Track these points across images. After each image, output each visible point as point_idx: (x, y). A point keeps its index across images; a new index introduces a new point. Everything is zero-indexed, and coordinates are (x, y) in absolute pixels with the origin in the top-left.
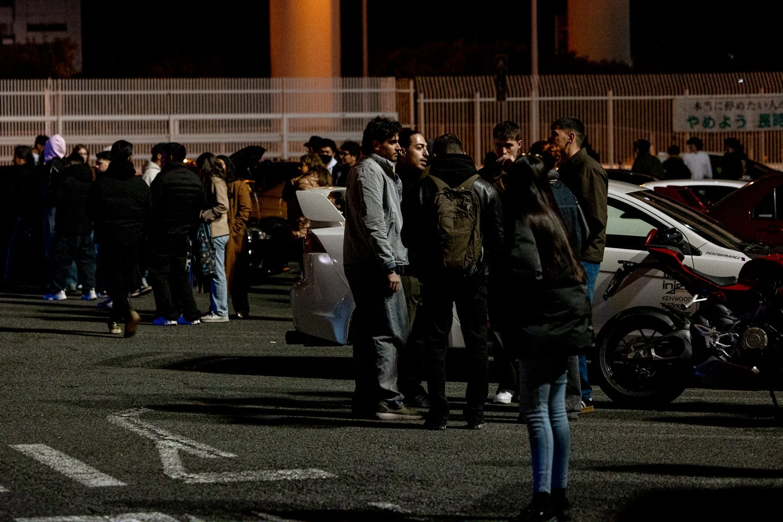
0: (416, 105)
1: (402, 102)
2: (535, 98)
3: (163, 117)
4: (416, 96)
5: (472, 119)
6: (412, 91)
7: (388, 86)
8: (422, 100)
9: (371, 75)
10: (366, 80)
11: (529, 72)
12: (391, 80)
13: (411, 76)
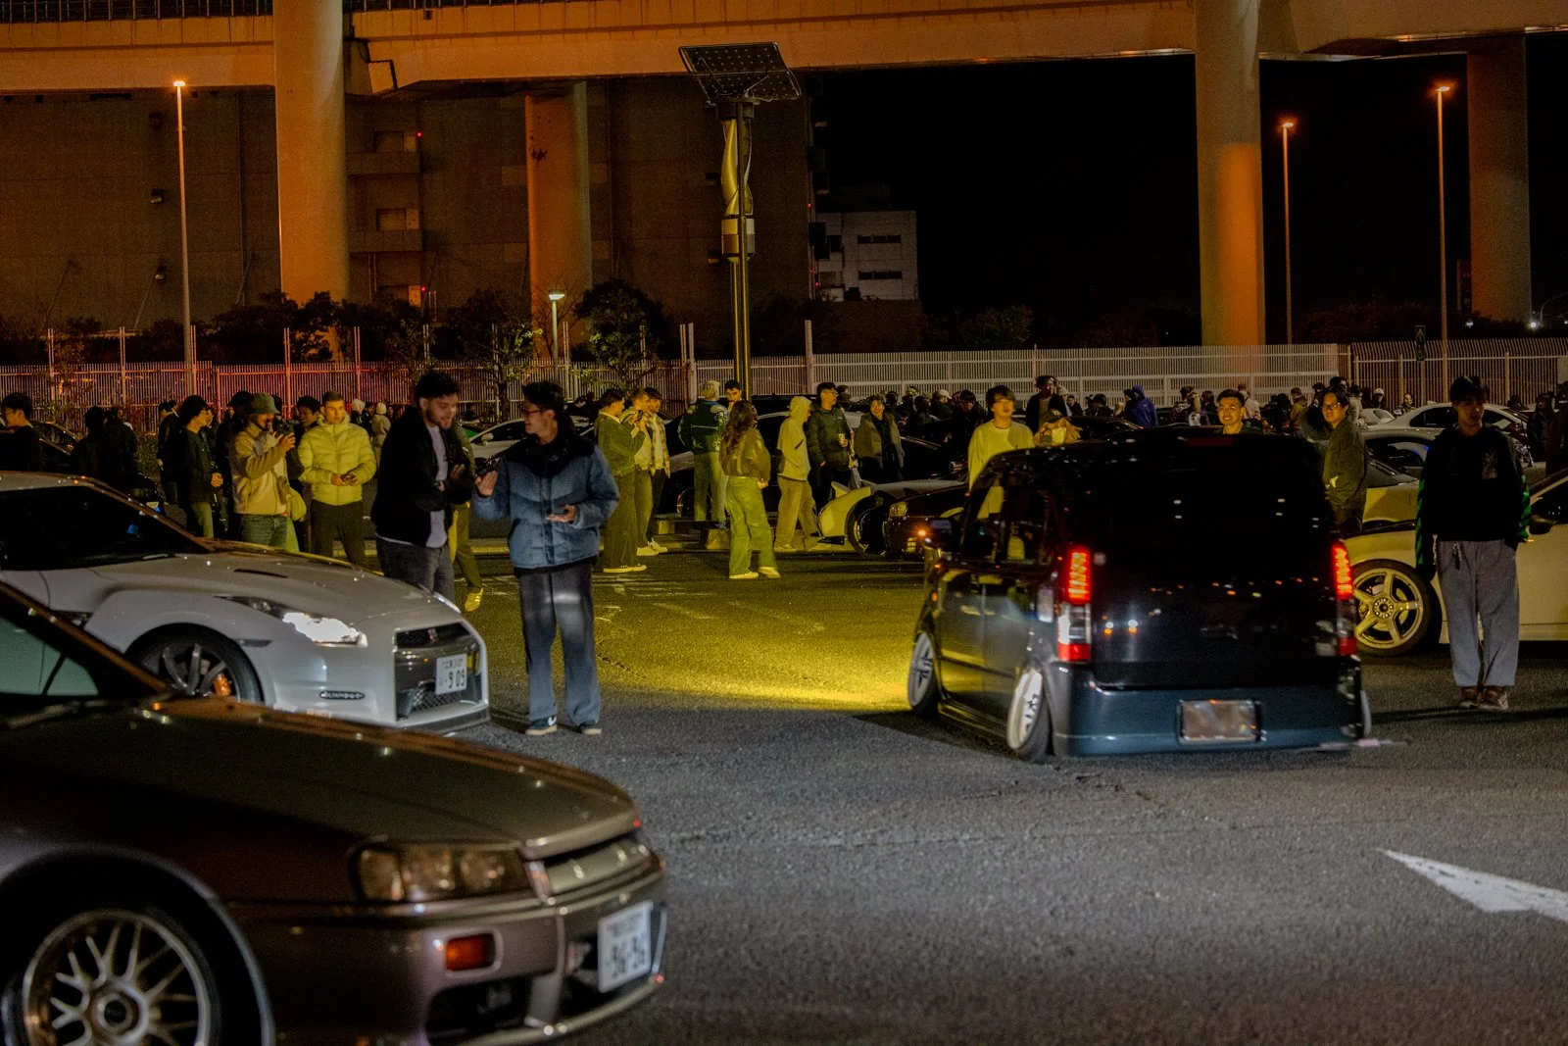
0: (1353, 364)
1: (1342, 361)
2: (1445, 358)
3: (1160, 377)
4: (1352, 358)
5: (1397, 376)
6: (1350, 354)
7: (1331, 350)
8: (1357, 361)
9: (1293, 342)
10: (1290, 346)
11: (1440, 338)
12: (1334, 346)
13: (1348, 343)
